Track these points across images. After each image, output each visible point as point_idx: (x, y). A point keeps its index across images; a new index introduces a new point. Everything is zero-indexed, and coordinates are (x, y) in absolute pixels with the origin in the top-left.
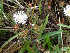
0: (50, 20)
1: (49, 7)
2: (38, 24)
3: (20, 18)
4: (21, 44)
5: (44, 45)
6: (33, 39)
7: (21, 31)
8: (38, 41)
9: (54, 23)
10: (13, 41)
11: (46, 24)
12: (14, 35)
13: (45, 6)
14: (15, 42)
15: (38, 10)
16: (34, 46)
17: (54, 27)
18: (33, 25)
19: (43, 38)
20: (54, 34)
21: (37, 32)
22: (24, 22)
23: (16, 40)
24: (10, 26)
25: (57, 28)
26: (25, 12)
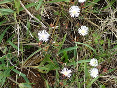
0: (67, 38)
1: (67, 27)
2: (58, 41)
3: (43, 36)
4: (43, 57)
5: (62, 58)
6: (53, 53)
7: (44, 47)
8: (57, 55)
9: (70, 40)
10: (36, 54)
11: (64, 41)
12: (37, 49)
13: (63, 26)
14: (38, 55)
15: (57, 30)
16: (54, 59)
17: (70, 43)
18: (54, 42)
19: (61, 52)
20: (70, 49)
21: (56, 48)
22: (46, 40)
23: (39, 53)
24: (34, 42)
25: (73, 45)
26: (47, 31)
